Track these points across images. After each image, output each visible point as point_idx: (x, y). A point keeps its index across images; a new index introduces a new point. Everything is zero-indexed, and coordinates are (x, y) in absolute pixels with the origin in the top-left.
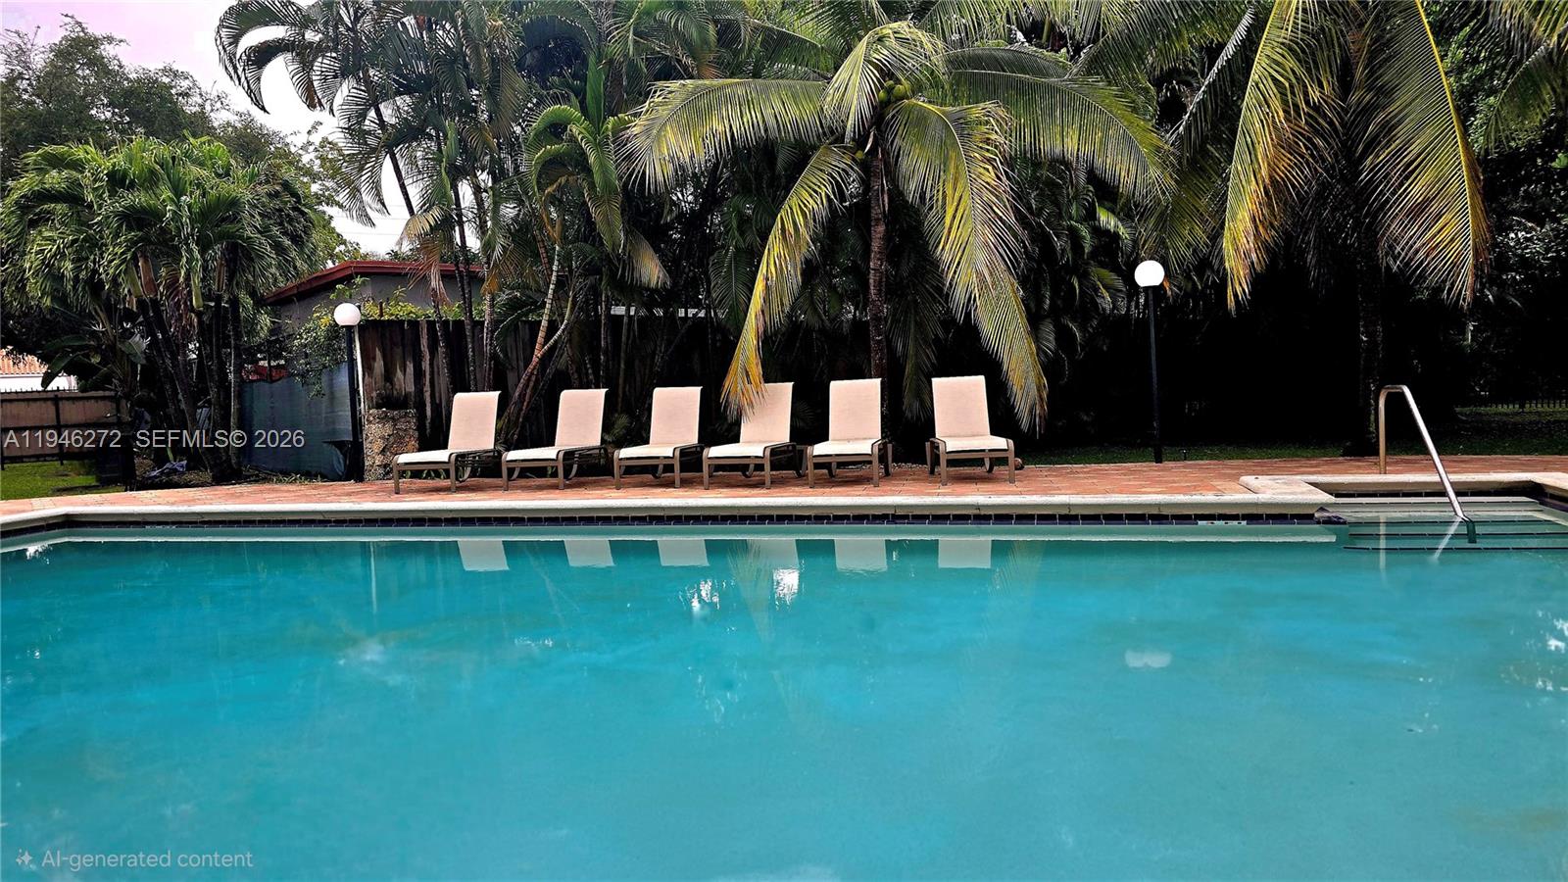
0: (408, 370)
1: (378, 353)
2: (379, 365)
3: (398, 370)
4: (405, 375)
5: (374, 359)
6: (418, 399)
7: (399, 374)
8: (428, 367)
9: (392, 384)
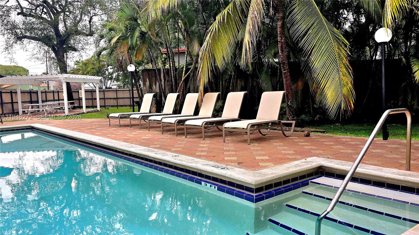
0: (157, 85)
1: (148, 80)
2: (148, 83)
3: (154, 85)
4: (156, 86)
5: (146, 81)
6: (160, 94)
7: (154, 86)
8: (163, 84)
9: (152, 89)
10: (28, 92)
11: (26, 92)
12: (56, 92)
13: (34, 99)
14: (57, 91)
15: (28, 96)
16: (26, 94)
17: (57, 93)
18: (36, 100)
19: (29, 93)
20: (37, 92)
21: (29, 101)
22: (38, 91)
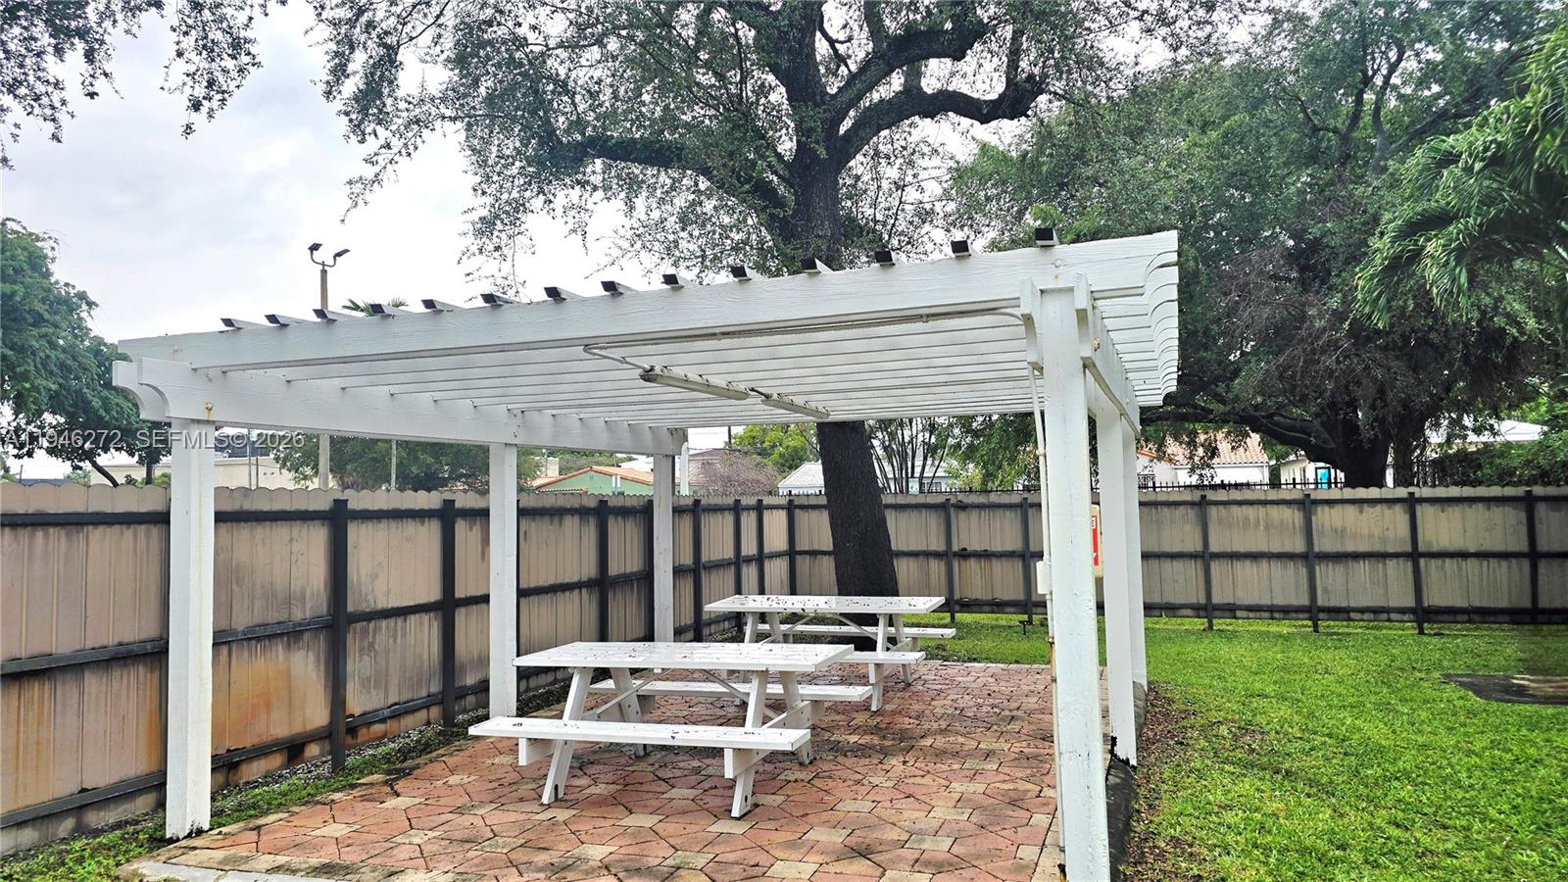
10: (582, 512)
11: (572, 511)
12: (748, 508)
13: (624, 559)
14: (730, 501)
15: (585, 539)
16: (571, 523)
17: (753, 515)
18: (635, 569)
19: (593, 522)
20: (644, 512)
21: (584, 579)
22: (651, 503)
